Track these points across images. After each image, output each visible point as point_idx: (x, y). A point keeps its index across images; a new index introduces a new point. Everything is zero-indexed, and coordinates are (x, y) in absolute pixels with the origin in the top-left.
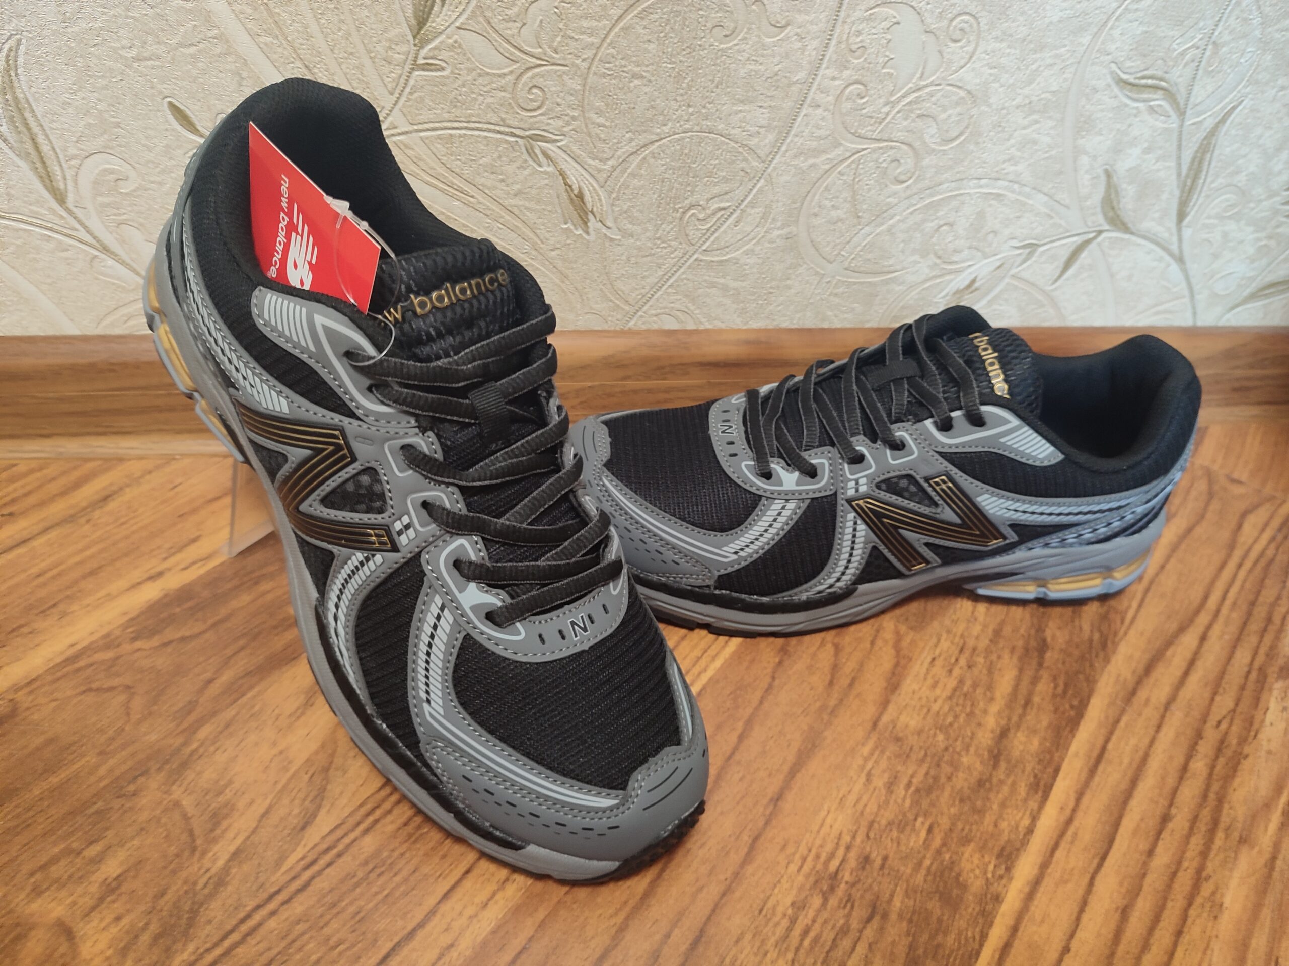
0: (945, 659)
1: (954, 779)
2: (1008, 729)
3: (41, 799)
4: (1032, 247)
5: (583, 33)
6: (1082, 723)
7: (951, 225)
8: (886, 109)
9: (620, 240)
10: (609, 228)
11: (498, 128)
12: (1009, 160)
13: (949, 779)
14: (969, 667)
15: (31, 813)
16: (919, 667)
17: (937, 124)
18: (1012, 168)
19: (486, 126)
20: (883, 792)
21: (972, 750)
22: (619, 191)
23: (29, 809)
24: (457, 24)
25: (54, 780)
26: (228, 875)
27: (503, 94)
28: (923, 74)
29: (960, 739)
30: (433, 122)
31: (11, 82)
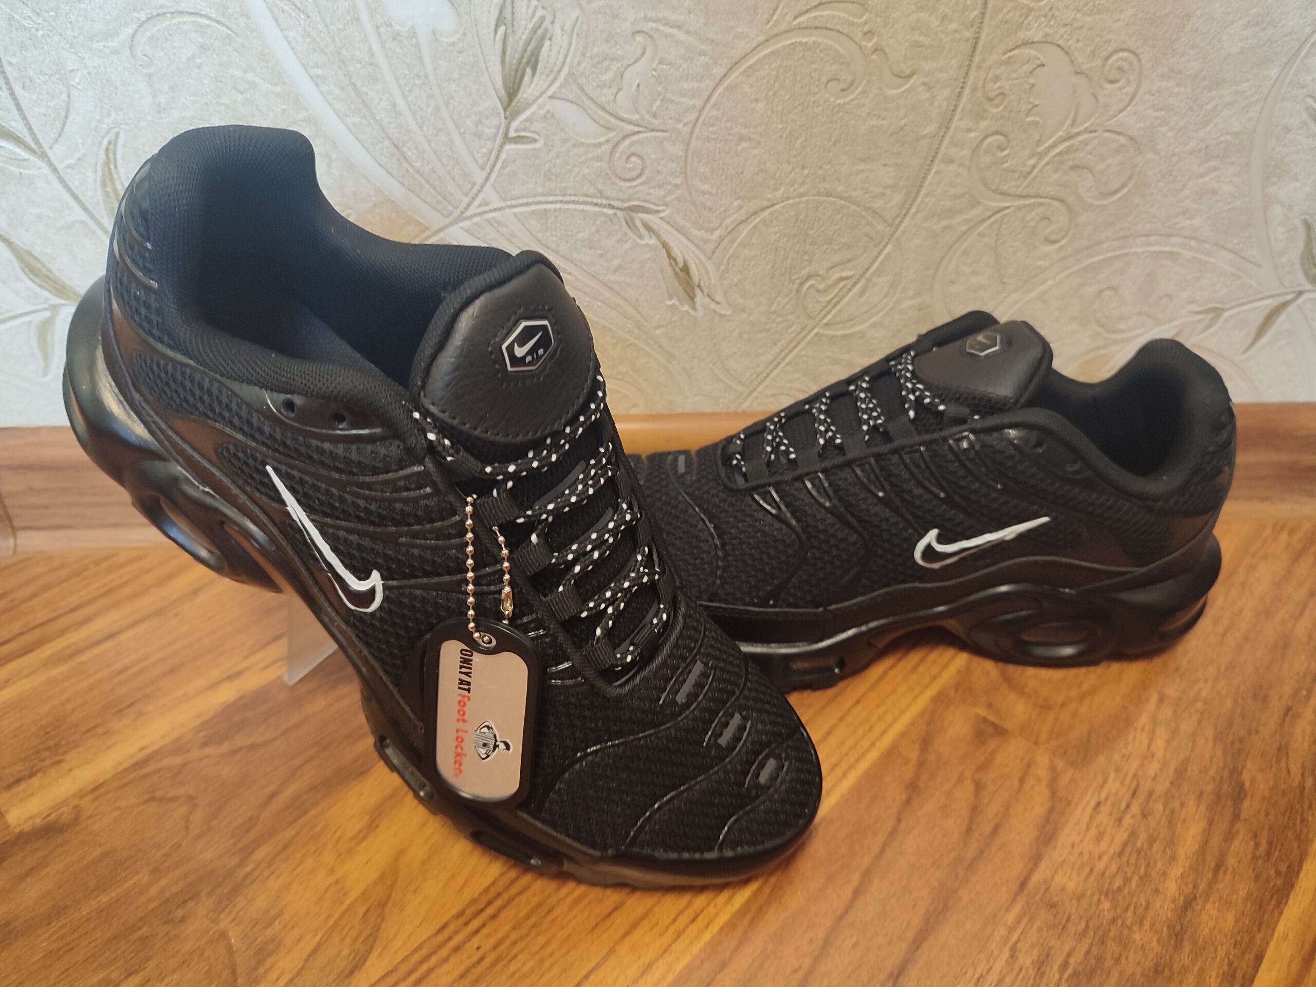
0: (1114, 804)
1: (1123, 961)
2: (1195, 898)
3: (88, 919)
4: (1217, 312)
5: (685, 95)
6: (1291, 897)
7: (1115, 289)
8: (1032, 162)
9: (730, 316)
10: (717, 303)
11: (595, 201)
12: (1184, 213)
13: (1117, 961)
14: (1144, 816)
15: (76, 935)
16: (1080, 814)
17: (1094, 176)
18: (1188, 222)
19: (582, 199)
20: (1032, 973)
21: (1147, 924)
22: (728, 262)
23: (74, 931)
24: (550, 93)
25: (104, 899)
27: (599, 164)
28: (1074, 121)
29: (1132, 908)
30: (527, 197)
31: (111, 174)
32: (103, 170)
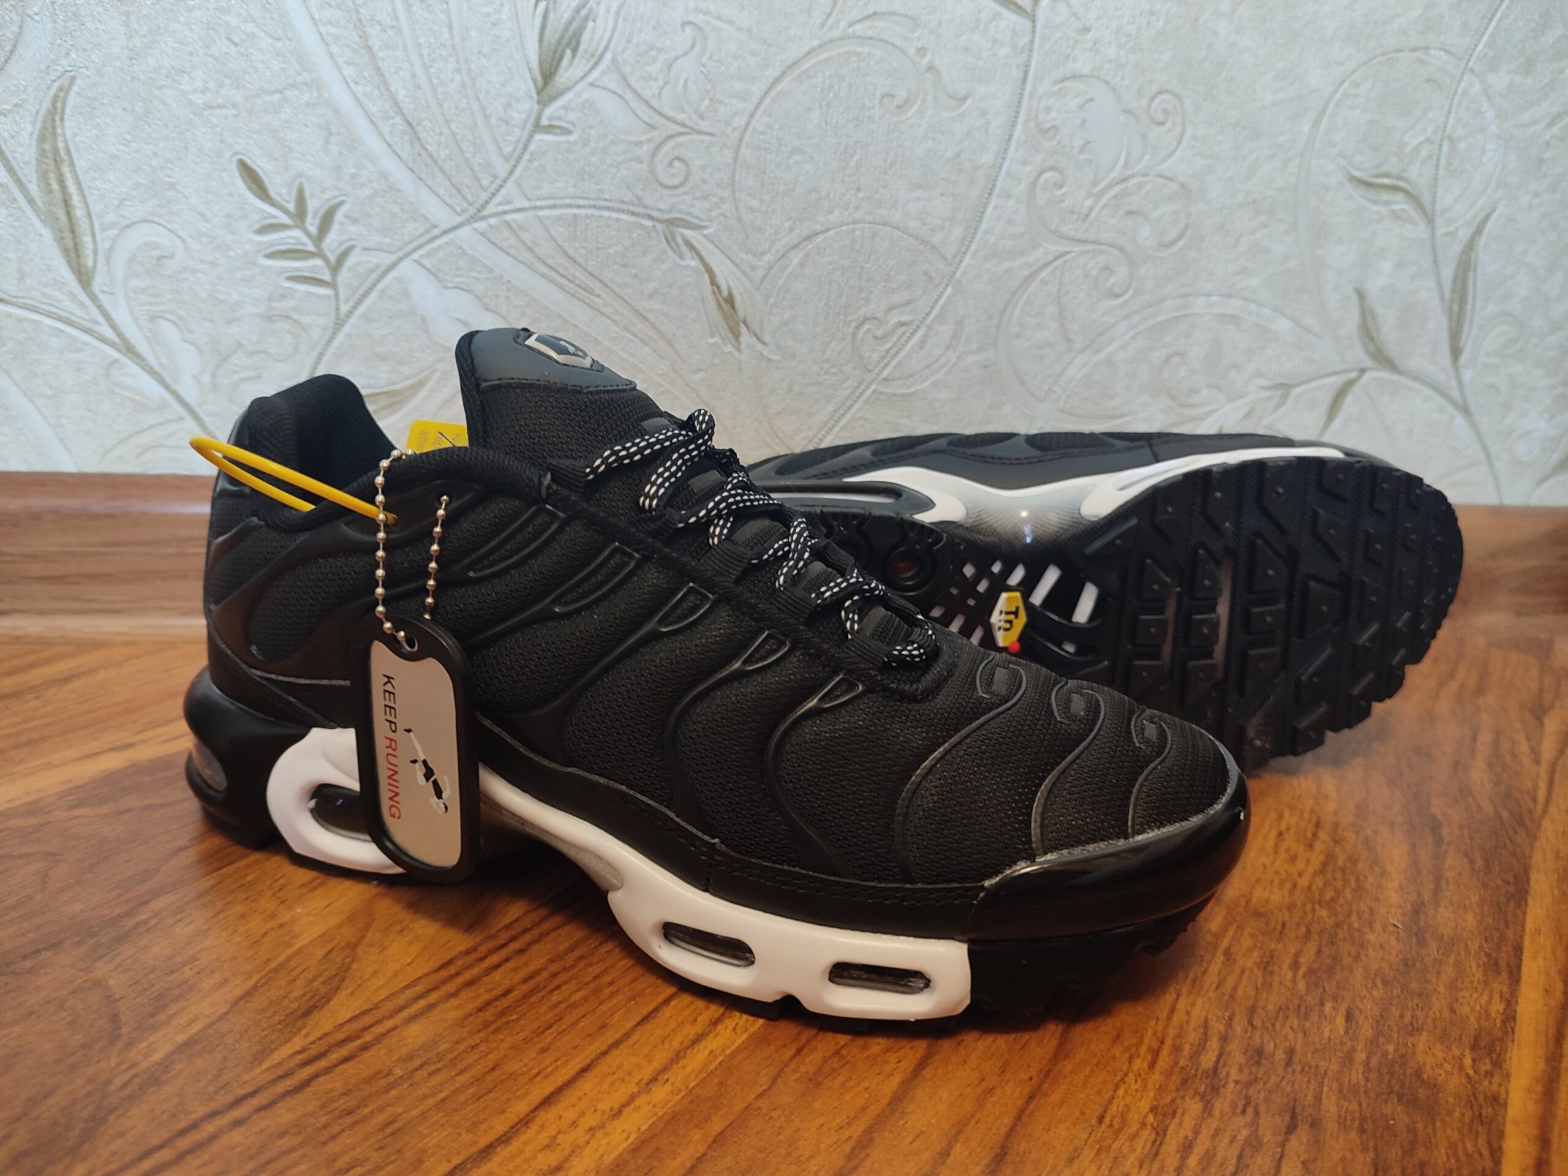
0: (1298, 834)
5: (735, 97)
8: (1089, 203)
9: (779, 362)
10: (765, 344)
11: (632, 208)
12: (1240, 272)
17: (1150, 224)
18: (1246, 283)
19: (617, 205)
20: (1258, 972)
22: (778, 295)
24: (589, 79)
26: (168, 1073)
27: (640, 166)
28: (1126, 161)
30: (555, 198)
31: (54, 128)
32: (44, 122)
